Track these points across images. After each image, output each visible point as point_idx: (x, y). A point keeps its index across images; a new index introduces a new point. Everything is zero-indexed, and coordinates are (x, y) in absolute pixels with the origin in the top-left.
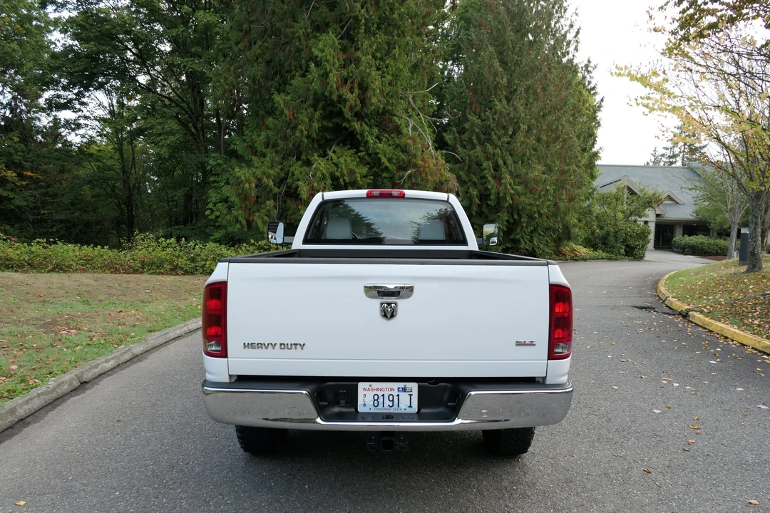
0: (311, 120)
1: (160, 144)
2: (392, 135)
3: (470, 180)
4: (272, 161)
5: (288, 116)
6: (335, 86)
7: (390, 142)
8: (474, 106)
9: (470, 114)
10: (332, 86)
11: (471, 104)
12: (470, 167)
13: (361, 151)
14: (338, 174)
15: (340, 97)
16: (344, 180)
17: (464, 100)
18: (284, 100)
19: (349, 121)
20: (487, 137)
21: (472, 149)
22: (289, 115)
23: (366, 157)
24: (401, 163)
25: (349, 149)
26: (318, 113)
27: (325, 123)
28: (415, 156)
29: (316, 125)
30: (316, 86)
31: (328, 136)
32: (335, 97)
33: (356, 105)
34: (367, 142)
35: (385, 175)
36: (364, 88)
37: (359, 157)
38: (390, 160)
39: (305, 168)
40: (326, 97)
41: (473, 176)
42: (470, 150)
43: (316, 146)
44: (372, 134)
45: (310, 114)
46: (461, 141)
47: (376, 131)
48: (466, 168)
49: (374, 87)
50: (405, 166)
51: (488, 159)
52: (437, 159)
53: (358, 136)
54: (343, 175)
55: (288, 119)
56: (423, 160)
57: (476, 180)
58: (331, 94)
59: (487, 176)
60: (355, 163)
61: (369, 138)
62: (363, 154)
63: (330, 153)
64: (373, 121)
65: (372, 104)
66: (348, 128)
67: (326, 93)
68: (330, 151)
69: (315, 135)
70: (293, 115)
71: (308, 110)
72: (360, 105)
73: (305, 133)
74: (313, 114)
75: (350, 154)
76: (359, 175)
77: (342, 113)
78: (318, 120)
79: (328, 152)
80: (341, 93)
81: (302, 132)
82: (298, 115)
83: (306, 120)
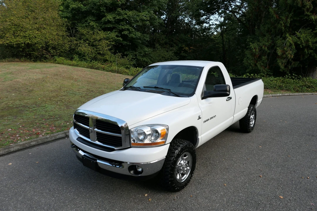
0: (287, 18)
1: (229, 34)
4: (268, 39)
14: (299, 43)
15: (303, 4)
16: (303, 46)
18: (274, 11)
19: (308, 16)
22: (277, 17)
25: (308, 29)
26: (291, 14)
27: (295, 19)
29: (289, 20)
30: (289, 2)
31: (298, 24)
32: (300, 5)
33: (310, 8)
37: (314, 33)
39: (283, 41)
40: (295, 6)
43: (291, 30)
45: (287, 15)
53: (314, 23)
54: (302, 43)
55: (275, 19)
58: (297, 4)
60: (311, 36)
66: (308, 19)
67: (295, 4)
68: (297, 32)
69: (288, 25)
70: (279, 17)
71: (286, 14)
72: (313, 7)
73: (283, 25)
74: (288, 15)
75: (308, 32)
76: (311, 43)
77: (304, 12)
78: (291, 17)
79: (296, 32)
80: (303, 2)
81: (282, 24)
82: (281, 17)
83: (284, 18)
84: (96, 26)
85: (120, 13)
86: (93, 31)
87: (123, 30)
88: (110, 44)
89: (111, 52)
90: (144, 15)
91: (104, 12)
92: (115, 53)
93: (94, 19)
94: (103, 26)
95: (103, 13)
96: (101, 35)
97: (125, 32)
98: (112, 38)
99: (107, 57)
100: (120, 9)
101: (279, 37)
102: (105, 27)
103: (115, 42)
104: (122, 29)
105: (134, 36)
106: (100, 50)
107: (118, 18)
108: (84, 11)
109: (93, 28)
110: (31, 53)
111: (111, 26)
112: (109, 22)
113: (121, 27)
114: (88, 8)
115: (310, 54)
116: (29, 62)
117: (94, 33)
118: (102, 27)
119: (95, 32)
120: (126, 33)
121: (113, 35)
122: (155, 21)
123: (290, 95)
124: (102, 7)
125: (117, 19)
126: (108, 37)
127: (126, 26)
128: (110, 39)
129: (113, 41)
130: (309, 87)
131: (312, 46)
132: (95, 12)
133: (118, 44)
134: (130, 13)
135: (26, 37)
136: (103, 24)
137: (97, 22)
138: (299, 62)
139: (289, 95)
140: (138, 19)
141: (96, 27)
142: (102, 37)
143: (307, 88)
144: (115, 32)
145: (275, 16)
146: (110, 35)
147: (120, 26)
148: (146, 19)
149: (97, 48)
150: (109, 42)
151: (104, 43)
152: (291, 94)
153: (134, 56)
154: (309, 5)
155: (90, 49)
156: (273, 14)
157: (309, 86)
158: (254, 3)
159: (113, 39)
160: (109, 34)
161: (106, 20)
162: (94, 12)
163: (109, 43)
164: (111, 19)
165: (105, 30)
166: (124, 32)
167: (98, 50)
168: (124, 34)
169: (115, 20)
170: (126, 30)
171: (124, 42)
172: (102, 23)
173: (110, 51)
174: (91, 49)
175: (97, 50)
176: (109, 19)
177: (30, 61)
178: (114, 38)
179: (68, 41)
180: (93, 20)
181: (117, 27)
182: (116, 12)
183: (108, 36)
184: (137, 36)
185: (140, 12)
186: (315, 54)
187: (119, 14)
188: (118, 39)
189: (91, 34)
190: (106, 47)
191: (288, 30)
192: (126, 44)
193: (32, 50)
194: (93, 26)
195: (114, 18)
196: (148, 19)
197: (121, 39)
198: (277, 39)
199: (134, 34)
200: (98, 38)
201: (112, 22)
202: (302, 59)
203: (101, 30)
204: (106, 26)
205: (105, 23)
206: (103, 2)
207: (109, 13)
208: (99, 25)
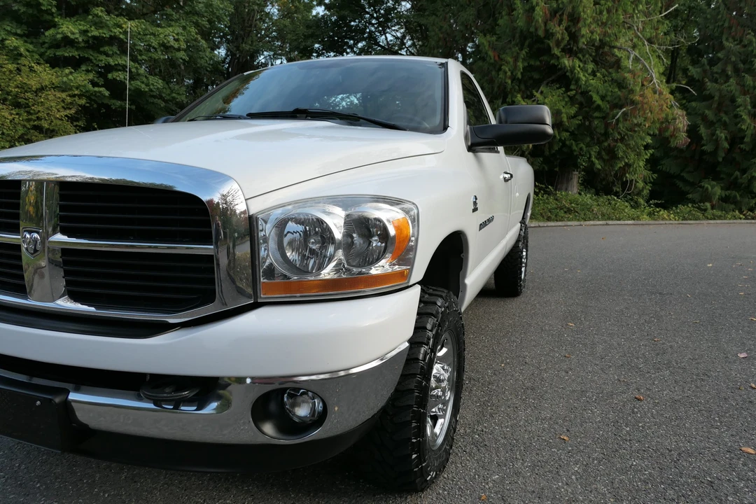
0: (516, 60)
2: (610, 70)
3: (720, 120)
5: (492, 58)
6: (540, 20)
7: (606, 78)
8: (733, 29)
9: (727, 39)
10: (537, 21)
11: (730, 28)
12: (720, 104)
13: (572, 90)
15: (546, 31)
17: (720, 24)
18: (489, 42)
19: (557, 58)
20: (747, 66)
21: (725, 82)
22: (494, 57)
23: (578, 97)
24: (617, 101)
25: (558, 88)
26: (524, 52)
27: (532, 63)
28: (632, 91)
29: (520, 65)
30: (521, 23)
31: (536, 76)
32: (541, 33)
33: (563, 39)
34: (578, 80)
35: (596, 114)
36: (575, 19)
37: (569, 96)
38: (603, 98)
40: (531, 33)
41: (722, 115)
42: (722, 84)
43: (523, 87)
44: (587, 71)
45: (515, 54)
46: (712, 73)
47: (591, 66)
48: (715, 106)
49: (585, 16)
50: (620, 103)
51: (745, 93)
52: (661, 93)
53: (568, 74)
55: (492, 61)
56: (641, 96)
57: (727, 120)
58: (536, 29)
59: (742, 113)
60: (563, 103)
61: (581, 75)
62: (573, 92)
63: (538, 95)
64: (587, 56)
65: (583, 36)
66: (558, 65)
67: (532, 30)
68: (537, 92)
69: (519, 76)
70: (499, 56)
71: (513, 50)
72: (568, 38)
73: (509, 73)
74: (518, 53)
75: (558, 93)
76: (565, 116)
77: (549, 49)
78: (524, 59)
79: (535, 93)
80: (548, 28)
81: (506, 73)
82: (503, 56)
83: (510, 60)
84: (28, 51)
85: (101, 22)
86: (18, 64)
87: (109, 68)
88: (71, 103)
89: (76, 126)
90: (172, 34)
91: (52, 14)
92: (86, 129)
93: (19, 31)
94: (50, 53)
95: (49, 17)
96: (44, 75)
97: (117, 74)
98: (77, 88)
100: (102, 11)
101: (500, 101)
102: (55, 54)
103: (88, 98)
104: (110, 65)
105: (143, 86)
106: (39, 119)
107: (96, 33)
109: (15, 56)
111: (76, 54)
112: (68, 42)
115: (563, 142)
117: (19, 70)
118: (47, 54)
119: (23, 68)
120: (119, 76)
121: (81, 78)
122: (201, 53)
123: (540, 226)
125: (94, 36)
126: (65, 83)
127: (119, 60)
128: (71, 89)
129: (80, 96)
130: (569, 211)
131: (567, 124)
132: (23, 9)
133: (95, 106)
134: (130, 25)
136: (50, 48)
137: (29, 40)
138: (541, 159)
139: (537, 225)
140: (155, 44)
141: (28, 53)
142: (47, 83)
143: (565, 212)
144: (88, 71)
145: (491, 53)
146: (70, 77)
147: (103, 57)
148: (176, 46)
149: (29, 113)
150: (70, 96)
151: (52, 99)
152: (541, 224)
154: (561, 32)
155: (6, 114)
156: (487, 48)
157: (568, 208)
158: (441, 27)
159: (81, 91)
160: (67, 75)
161: (59, 36)
162: (19, 10)
163: (69, 100)
164: (73, 33)
165: (55, 63)
166: (115, 74)
167: (34, 117)
168: (115, 79)
169: (85, 38)
170: (121, 68)
171: (113, 101)
172: (46, 45)
173: (72, 123)
174: (11, 114)
175: (30, 117)
176: (69, 35)
178: (85, 86)
180: (16, 34)
181: (91, 57)
182: (90, 17)
183: (65, 79)
184: (152, 87)
185: (159, 26)
186: (574, 142)
187: (99, 24)
188: (95, 91)
189: (11, 71)
190: (59, 111)
191: (517, 87)
192: (121, 106)
194: (16, 48)
195: (84, 32)
196: (182, 47)
197: (107, 93)
198: (496, 106)
199: (143, 83)
200: (34, 83)
201: (78, 43)
202: (547, 153)
203: (42, 61)
204: (57, 54)
205: (56, 45)
207: (68, 19)
208: (35, 49)
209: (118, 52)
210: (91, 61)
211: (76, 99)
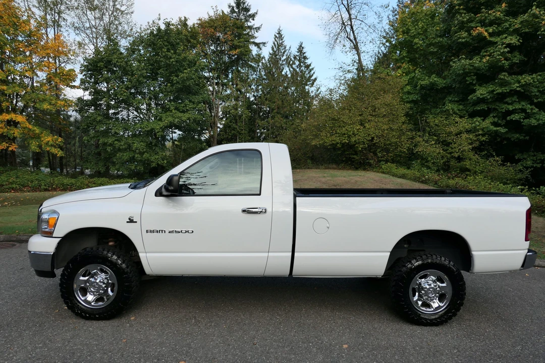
84: (459, 110)
85: (505, 82)
87: (509, 113)
88: (475, 140)
91: (473, 85)
92: (487, 157)
93: (456, 99)
94: (471, 110)
95: (471, 87)
98: (482, 130)
99: (467, 164)
100: (504, 75)
103: (490, 135)
105: (534, 122)
107: (500, 91)
108: (441, 88)
110: (352, 156)
111: (485, 107)
112: (482, 101)
113: (505, 107)
114: (448, 82)
116: (348, 169)
118: (469, 110)
120: (515, 117)
121: (487, 124)
124: (469, 76)
125: (497, 93)
126: (473, 127)
127: (517, 105)
128: (477, 131)
129: (483, 135)
132: (457, 86)
134: (526, 78)
135: (344, 134)
136: (473, 105)
137: (463, 103)
142: (463, 129)
144: (494, 117)
150: (476, 135)
153: (538, 163)
159: (485, 131)
160: (475, 122)
161: (476, 98)
162: (455, 87)
163: (474, 138)
164: (481, 94)
165: (472, 115)
166: (513, 116)
168: (512, 120)
169: (492, 95)
171: (512, 135)
172: (471, 104)
173: (475, 152)
176: (479, 96)
177: (350, 169)
178: (487, 128)
179: (409, 139)
180: (454, 101)
181: (497, 107)
182: (497, 81)
183: (474, 125)
184: (540, 122)
187: (504, 84)
188: (495, 130)
192: (517, 138)
193: (353, 152)
195: (492, 92)
197: (504, 131)
199: (536, 119)
201: (488, 99)
204: (475, 109)
206: (472, 68)
207: (485, 85)
208: (464, 108)
209: (517, 100)
210: (497, 109)
211: (480, 137)
